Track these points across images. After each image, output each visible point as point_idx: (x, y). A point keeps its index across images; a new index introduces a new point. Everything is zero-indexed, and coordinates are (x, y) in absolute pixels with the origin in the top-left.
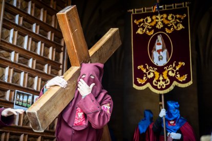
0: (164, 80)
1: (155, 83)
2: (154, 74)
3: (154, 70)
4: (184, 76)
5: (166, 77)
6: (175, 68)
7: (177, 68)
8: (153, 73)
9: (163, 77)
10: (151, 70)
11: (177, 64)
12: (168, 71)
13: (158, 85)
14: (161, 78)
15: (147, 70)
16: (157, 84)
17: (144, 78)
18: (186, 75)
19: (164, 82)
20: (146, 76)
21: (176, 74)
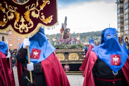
0: (26, 23)
1: (16, 26)
2: (14, 15)
3: (14, 10)
4: (49, 17)
5: (28, 19)
6: (38, 8)
7: (42, 8)
8: (14, 13)
9: (25, 19)
10: (11, 10)
11: (41, 3)
12: (31, 12)
13: (20, 28)
14: (23, 20)
15: (7, 10)
16: (18, 27)
17: (5, 20)
18: (51, 16)
19: (27, 25)
20: (6, 18)
21: (41, 15)
